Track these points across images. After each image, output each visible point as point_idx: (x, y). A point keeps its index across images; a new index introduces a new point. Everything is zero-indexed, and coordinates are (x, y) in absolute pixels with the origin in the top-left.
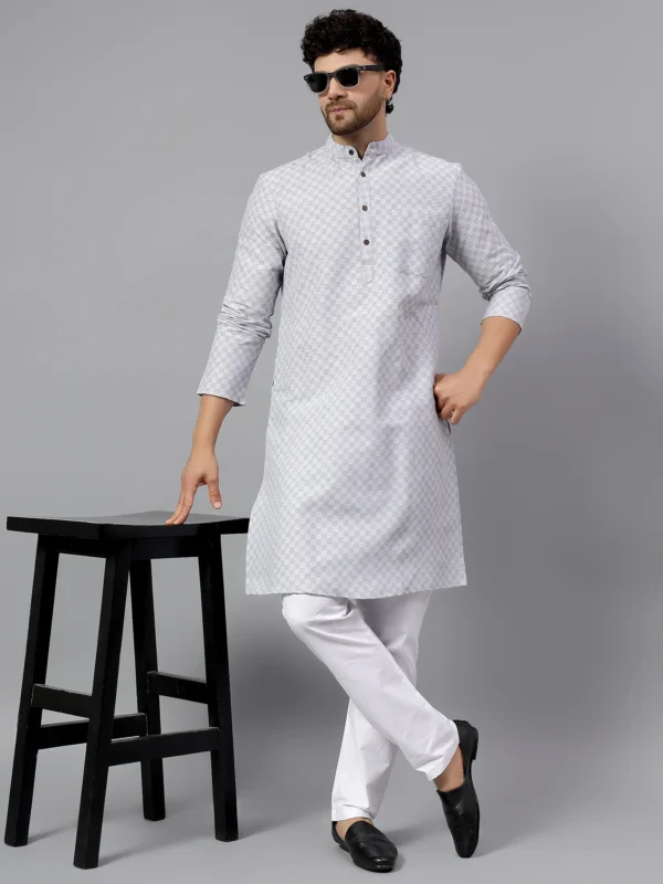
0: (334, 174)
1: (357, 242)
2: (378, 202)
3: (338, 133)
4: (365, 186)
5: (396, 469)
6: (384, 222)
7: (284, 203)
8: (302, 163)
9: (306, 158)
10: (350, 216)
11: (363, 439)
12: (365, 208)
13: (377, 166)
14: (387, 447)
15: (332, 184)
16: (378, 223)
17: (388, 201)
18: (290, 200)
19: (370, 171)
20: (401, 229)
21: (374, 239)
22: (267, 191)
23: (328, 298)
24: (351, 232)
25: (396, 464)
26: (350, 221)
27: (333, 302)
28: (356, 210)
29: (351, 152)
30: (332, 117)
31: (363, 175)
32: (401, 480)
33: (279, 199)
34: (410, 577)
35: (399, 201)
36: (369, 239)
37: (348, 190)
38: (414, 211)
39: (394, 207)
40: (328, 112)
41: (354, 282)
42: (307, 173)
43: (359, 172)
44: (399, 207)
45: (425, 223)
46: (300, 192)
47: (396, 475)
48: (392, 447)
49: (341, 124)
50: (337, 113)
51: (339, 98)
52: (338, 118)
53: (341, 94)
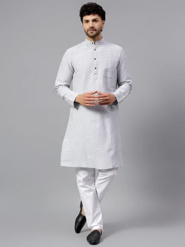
0: (87, 49)
1: (93, 68)
2: (99, 57)
3: (90, 37)
4: (95, 53)
5: (107, 133)
6: (100, 63)
7: (73, 57)
8: (79, 46)
9: (80, 44)
10: (91, 61)
11: (97, 124)
12: (95, 59)
13: (99, 47)
14: (104, 126)
15: (86, 52)
16: (99, 63)
17: (102, 57)
18: (75, 57)
19: (97, 48)
20: (105, 65)
21: (97, 67)
22: (68, 54)
23: (85, 84)
24: (91, 66)
25: (107, 131)
26: (91, 62)
27: (86, 85)
28: (93, 59)
29: (93, 43)
30: (89, 32)
31: (95, 50)
32: (109, 136)
33: (72, 56)
34: (115, 163)
35: (105, 57)
36: (96, 67)
37: (91, 54)
38: (109, 60)
39: (103, 59)
41: (92, 79)
42: (80, 49)
43: (94, 49)
44: (105, 58)
45: (112, 63)
46: (77, 54)
47: (107, 134)
48: (105, 126)
50: (91, 32)
51: (93, 28)
52: (91, 33)
53: (93, 26)
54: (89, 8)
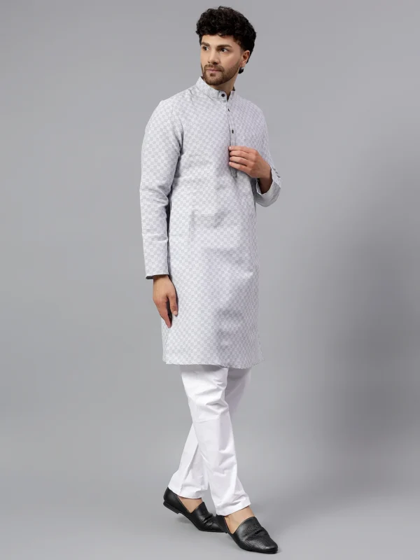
2: (238, 128)
3: (210, 83)
4: (231, 117)
12: (233, 132)
15: (213, 113)
17: (242, 127)
29: (223, 96)
30: (208, 73)
31: (229, 110)
37: (223, 119)
39: (245, 131)
40: (205, 70)
43: (226, 108)
49: (212, 79)
50: (211, 72)
51: (215, 63)
52: (212, 75)
53: (217, 61)
54: (213, 21)
